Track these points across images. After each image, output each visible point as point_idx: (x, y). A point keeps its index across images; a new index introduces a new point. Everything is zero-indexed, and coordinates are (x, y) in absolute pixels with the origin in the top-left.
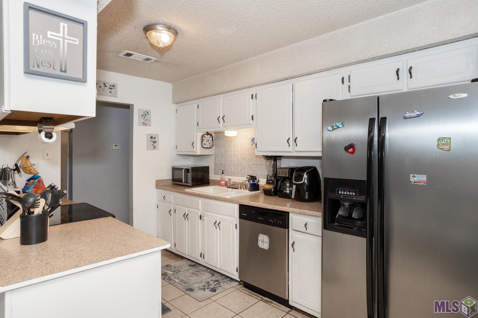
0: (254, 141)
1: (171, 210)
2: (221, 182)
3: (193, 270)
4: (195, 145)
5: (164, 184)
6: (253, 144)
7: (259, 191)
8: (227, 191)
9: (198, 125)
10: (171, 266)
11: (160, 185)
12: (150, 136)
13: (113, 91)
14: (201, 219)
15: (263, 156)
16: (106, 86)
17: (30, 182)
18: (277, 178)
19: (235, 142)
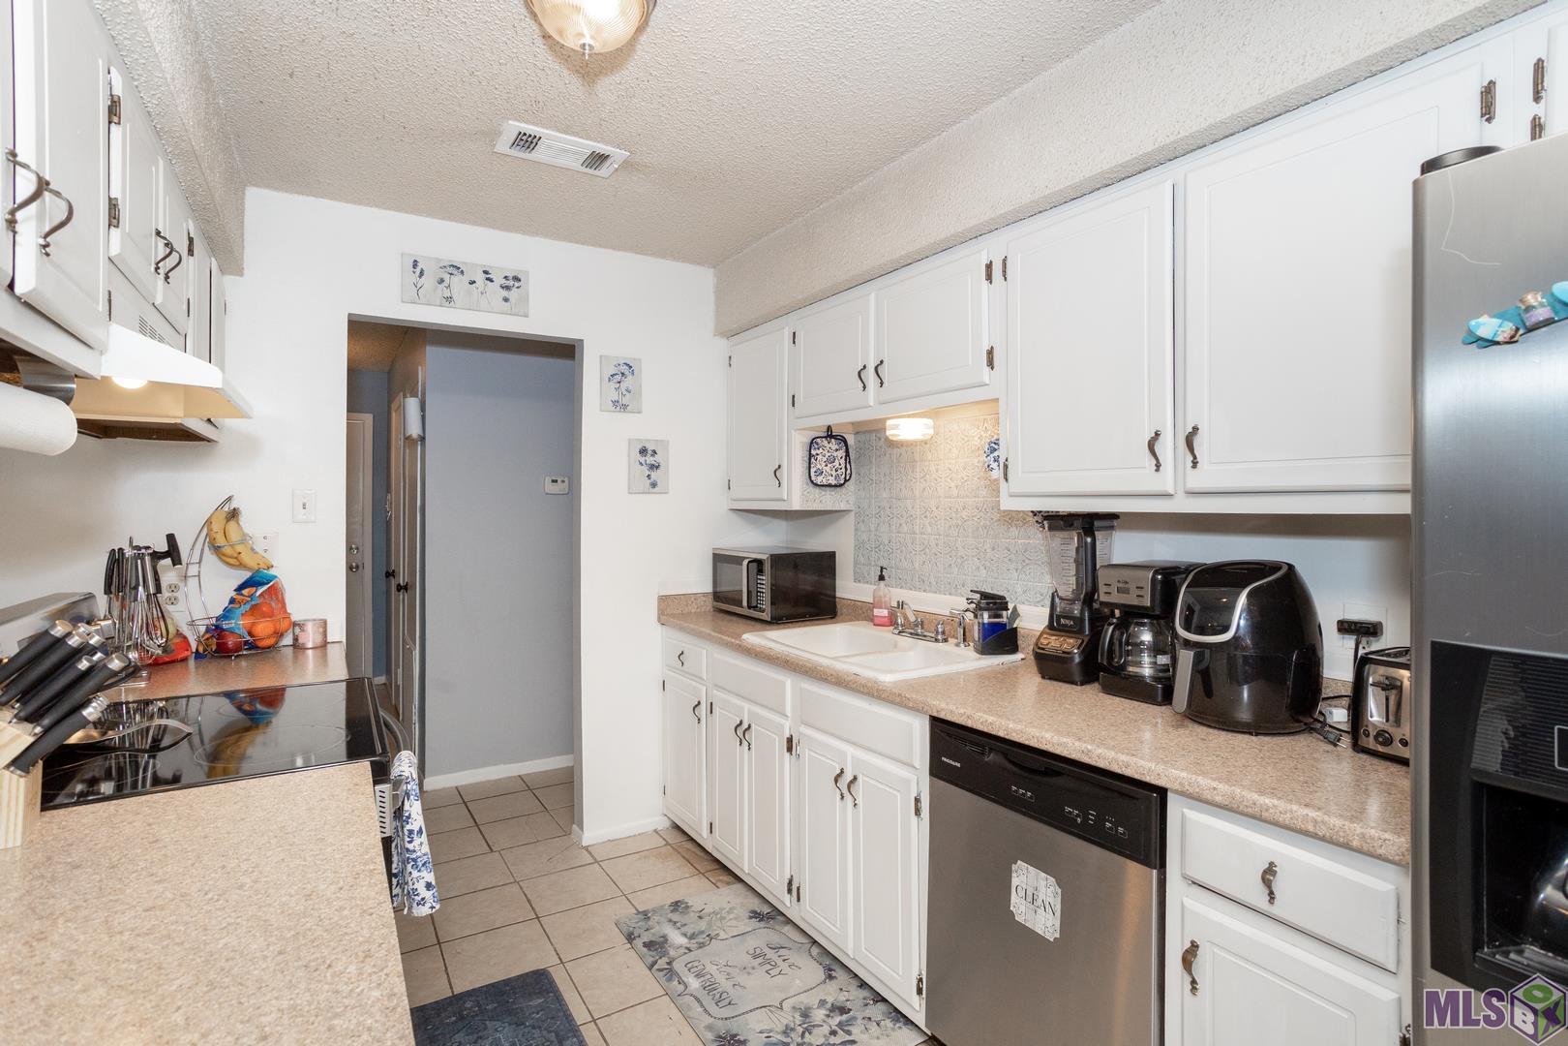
0: (996, 454)
1: (699, 703)
2: (876, 612)
3: (762, 936)
4: (784, 474)
5: (686, 610)
6: (994, 465)
7: (1019, 656)
8: (896, 646)
9: (793, 405)
10: (687, 907)
11: (671, 610)
12: (640, 446)
13: (513, 294)
14: (790, 749)
15: (1034, 513)
16: (491, 280)
17: (242, 595)
18: (1096, 606)
19: (927, 463)
